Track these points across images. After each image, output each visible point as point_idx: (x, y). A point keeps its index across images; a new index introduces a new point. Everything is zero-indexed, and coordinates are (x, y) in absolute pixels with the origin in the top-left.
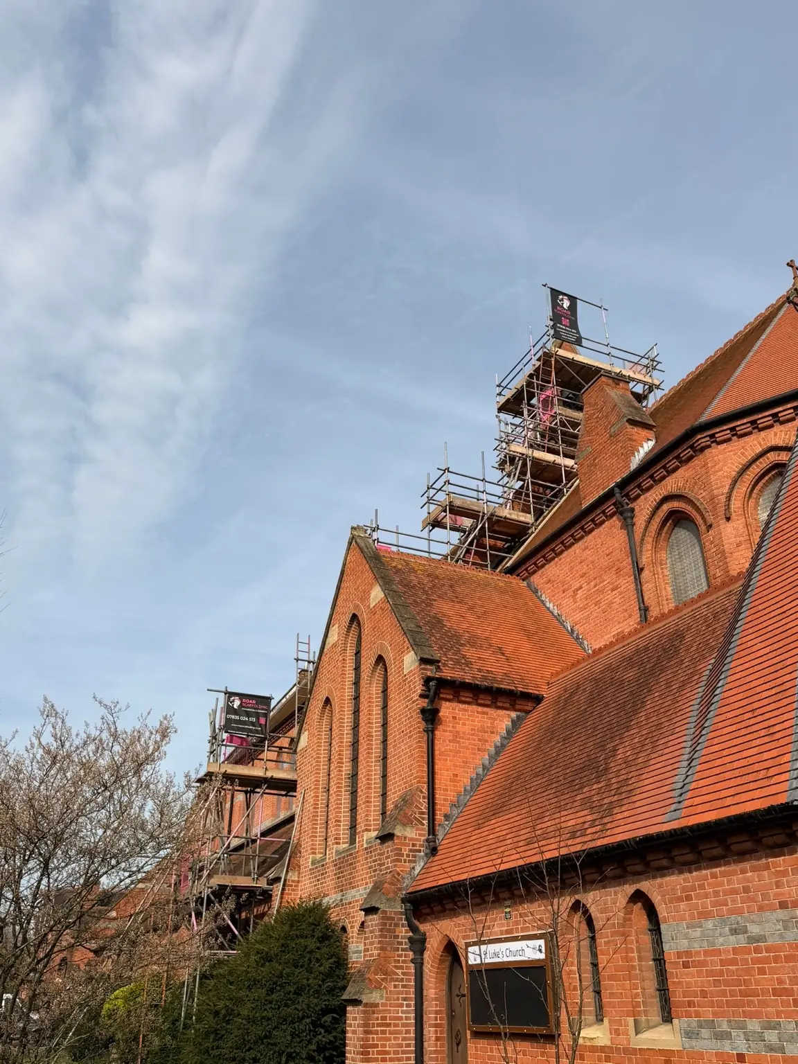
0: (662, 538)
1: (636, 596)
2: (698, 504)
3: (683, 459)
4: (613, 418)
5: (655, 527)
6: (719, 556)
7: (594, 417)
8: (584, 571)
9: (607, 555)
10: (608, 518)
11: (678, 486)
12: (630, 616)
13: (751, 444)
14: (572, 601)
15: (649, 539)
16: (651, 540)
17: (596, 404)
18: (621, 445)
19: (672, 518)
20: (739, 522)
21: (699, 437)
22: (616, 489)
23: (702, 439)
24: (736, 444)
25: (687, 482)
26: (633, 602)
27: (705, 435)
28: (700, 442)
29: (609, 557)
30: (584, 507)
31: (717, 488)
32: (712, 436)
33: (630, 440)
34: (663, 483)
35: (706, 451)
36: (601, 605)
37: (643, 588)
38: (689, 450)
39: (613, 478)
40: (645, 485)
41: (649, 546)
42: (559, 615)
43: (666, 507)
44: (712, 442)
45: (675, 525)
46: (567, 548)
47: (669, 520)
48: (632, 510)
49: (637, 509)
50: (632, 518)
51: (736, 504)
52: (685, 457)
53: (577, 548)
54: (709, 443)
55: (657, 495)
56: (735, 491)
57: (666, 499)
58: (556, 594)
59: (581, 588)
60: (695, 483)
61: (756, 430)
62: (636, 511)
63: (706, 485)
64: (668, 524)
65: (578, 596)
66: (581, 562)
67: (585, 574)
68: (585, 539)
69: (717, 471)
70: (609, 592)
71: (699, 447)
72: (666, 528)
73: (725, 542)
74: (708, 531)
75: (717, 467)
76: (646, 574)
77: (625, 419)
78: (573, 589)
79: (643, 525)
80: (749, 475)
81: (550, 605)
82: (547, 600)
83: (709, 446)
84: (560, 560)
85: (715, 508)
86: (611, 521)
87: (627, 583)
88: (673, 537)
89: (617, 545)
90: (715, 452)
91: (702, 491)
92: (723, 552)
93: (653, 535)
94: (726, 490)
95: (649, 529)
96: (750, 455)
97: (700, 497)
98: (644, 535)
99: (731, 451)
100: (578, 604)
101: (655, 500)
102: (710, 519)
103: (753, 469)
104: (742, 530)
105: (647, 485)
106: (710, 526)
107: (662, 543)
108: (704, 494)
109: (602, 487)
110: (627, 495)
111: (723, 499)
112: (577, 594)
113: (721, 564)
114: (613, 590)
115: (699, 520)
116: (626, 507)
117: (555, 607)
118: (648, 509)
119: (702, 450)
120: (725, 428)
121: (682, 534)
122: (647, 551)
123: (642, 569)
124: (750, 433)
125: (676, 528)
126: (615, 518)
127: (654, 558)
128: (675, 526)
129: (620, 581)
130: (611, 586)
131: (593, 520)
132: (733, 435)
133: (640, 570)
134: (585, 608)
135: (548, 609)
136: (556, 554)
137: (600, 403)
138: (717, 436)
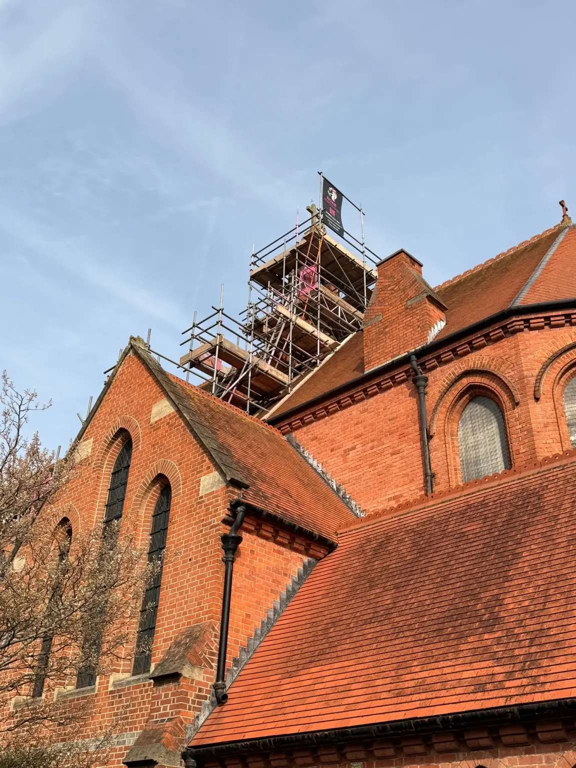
0: (456, 410)
1: (421, 462)
2: (506, 382)
3: (492, 338)
4: (411, 293)
5: (451, 398)
6: (525, 433)
7: (389, 289)
8: (359, 432)
9: (390, 420)
10: (395, 384)
11: (481, 363)
12: (412, 481)
13: (562, 335)
14: (341, 459)
15: (442, 409)
16: (444, 410)
17: (392, 277)
18: (418, 317)
19: (470, 393)
20: (547, 404)
21: (514, 319)
22: (414, 356)
23: (517, 321)
24: (547, 332)
25: (493, 360)
26: (417, 467)
27: (520, 318)
28: (514, 324)
29: (392, 422)
30: (367, 372)
31: (527, 370)
32: (527, 321)
33: (428, 314)
34: (465, 358)
35: (518, 334)
36: (377, 467)
37: (431, 455)
38: (501, 330)
39: (405, 347)
40: (445, 357)
41: (442, 416)
42: (323, 473)
43: (465, 381)
44: (525, 327)
45: (472, 400)
46: (342, 408)
47: (467, 393)
48: (426, 380)
49: (431, 379)
50: (425, 387)
51: (545, 387)
52: (495, 336)
53: (355, 410)
54: (523, 327)
55: (456, 369)
56: (545, 375)
57: (467, 373)
58: (322, 452)
59: (354, 448)
60: (503, 363)
61: (568, 324)
62: (430, 382)
63: (517, 365)
64: (464, 398)
65: (350, 456)
66: (357, 424)
67: (361, 436)
68: (365, 402)
69: (527, 354)
70: (389, 455)
71: (512, 329)
72: (462, 401)
73: (532, 421)
74: (514, 409)
75: (528, 350)
76: (435, 442)
77: (425, 295)
78: (343, 449)
79: (438, 396)
80: (559, 363)
81: (315, 463)
82: (311, 456)
83: (521, 330)
84: (331, 419)
85: (524, 388)
86: (399, 387)
87: (412, 450)
88: (467, 411)
89: (403, 411)
90: (527, 337)
91: (510, 371)
92: (530, 431)
93: (448, 405)
94: (536, 372)
95: (443, 399)
96: (561, 345)
97: (507, 375)
98: (437, 405)
99: (542, 339)
100: (348, 464)
101: (454, 373)
102: (518, 397)
103: (564, 358)
104: (550, 412)
105: (447, 358)
106: (517, 404)
107: (455, 415)
108: (513, 373)
109: (391, 354)
110: (422, 365)
111: (533, 380)
112: (349, 454)
113: (527, 441)
114: (392, 454)
115: (504, 397)
116: (420, 375)
117: (320, 465)
118: (444, 381)
119: (514, 332)
120: (540, 315)
121: (477, 409)
122: (439, 420)
123: (432, 437)
124: (562, 326)
125: (471, 403)
126: (403, 385)
127: (446, 427)
128: (470, 401)
129: (403, 446)
130: (391, 451)
131: (378, 385)
132: (546, 324)
133: (430, 437)
134: (356, 468)
135: (311, 465)
136: (327, 412)
137: (397, 277)
138: (531, 321)
